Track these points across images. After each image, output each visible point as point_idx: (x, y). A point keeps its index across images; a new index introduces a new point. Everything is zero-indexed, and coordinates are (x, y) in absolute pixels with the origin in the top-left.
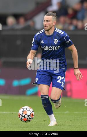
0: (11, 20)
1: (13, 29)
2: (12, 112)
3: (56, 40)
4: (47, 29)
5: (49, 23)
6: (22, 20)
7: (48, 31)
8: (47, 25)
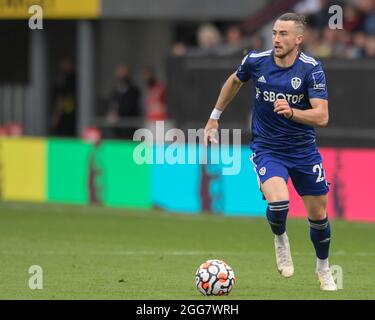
0: (208, 35)
1: (212, 56)
2: (209, 253)
3: (297, 79)
4: (281, 52)
5: (286, 37)
6: (234, 35)
7: (282, 57)
8: (281, 44)
